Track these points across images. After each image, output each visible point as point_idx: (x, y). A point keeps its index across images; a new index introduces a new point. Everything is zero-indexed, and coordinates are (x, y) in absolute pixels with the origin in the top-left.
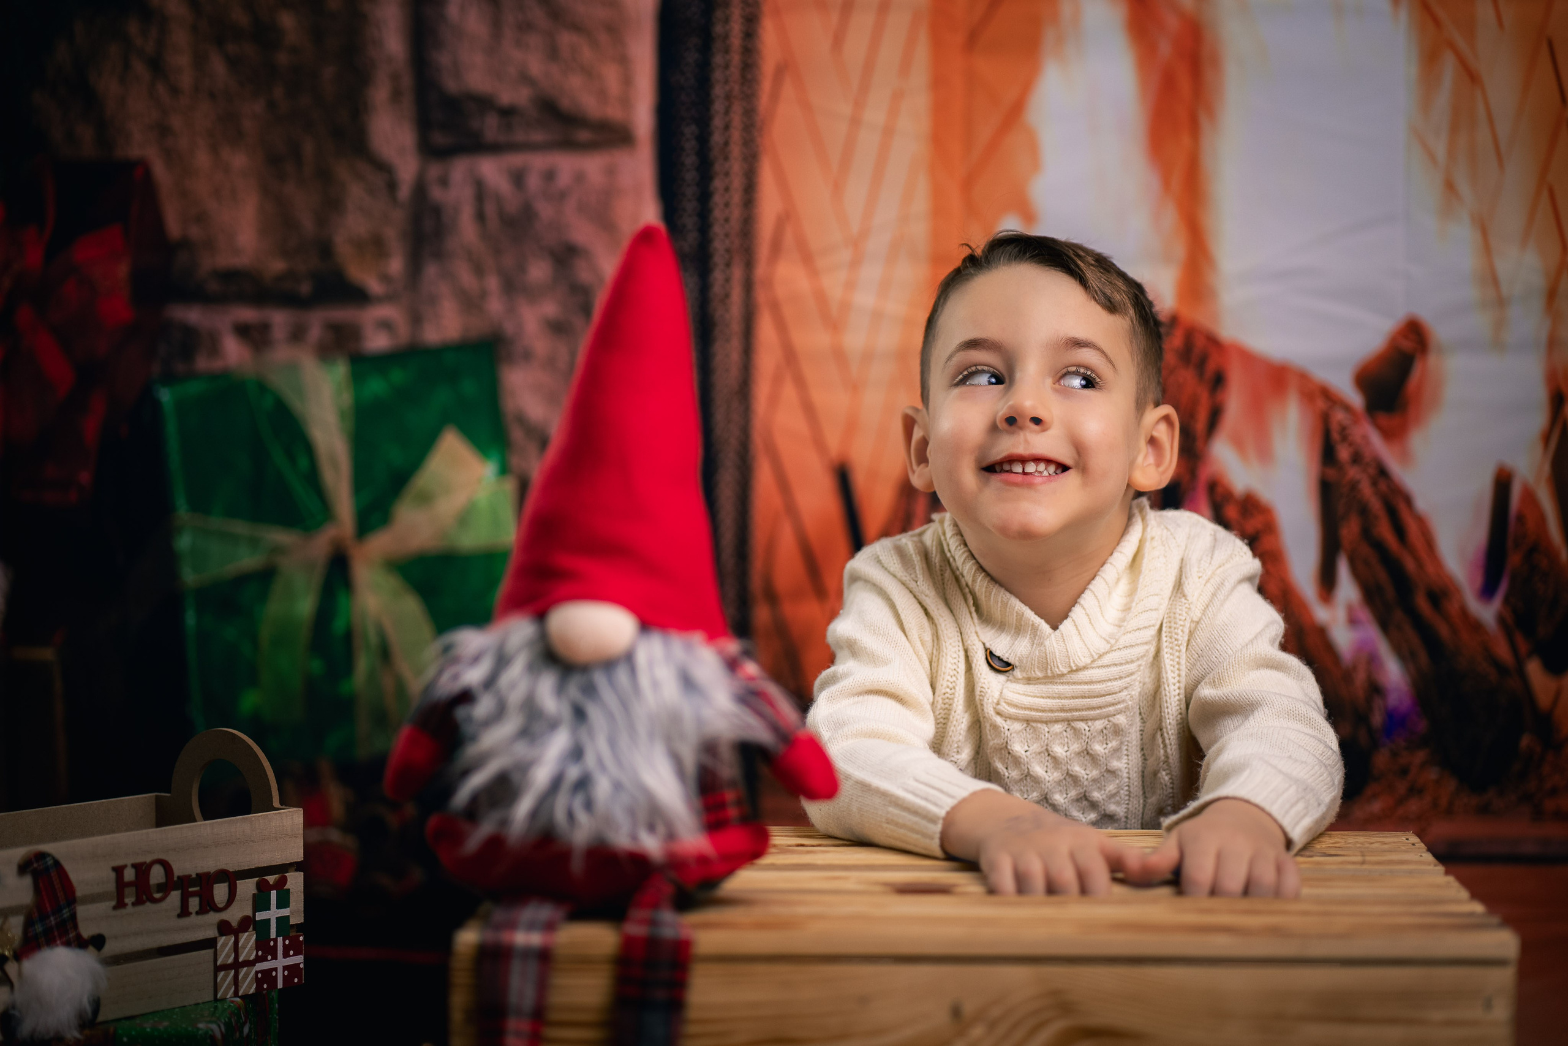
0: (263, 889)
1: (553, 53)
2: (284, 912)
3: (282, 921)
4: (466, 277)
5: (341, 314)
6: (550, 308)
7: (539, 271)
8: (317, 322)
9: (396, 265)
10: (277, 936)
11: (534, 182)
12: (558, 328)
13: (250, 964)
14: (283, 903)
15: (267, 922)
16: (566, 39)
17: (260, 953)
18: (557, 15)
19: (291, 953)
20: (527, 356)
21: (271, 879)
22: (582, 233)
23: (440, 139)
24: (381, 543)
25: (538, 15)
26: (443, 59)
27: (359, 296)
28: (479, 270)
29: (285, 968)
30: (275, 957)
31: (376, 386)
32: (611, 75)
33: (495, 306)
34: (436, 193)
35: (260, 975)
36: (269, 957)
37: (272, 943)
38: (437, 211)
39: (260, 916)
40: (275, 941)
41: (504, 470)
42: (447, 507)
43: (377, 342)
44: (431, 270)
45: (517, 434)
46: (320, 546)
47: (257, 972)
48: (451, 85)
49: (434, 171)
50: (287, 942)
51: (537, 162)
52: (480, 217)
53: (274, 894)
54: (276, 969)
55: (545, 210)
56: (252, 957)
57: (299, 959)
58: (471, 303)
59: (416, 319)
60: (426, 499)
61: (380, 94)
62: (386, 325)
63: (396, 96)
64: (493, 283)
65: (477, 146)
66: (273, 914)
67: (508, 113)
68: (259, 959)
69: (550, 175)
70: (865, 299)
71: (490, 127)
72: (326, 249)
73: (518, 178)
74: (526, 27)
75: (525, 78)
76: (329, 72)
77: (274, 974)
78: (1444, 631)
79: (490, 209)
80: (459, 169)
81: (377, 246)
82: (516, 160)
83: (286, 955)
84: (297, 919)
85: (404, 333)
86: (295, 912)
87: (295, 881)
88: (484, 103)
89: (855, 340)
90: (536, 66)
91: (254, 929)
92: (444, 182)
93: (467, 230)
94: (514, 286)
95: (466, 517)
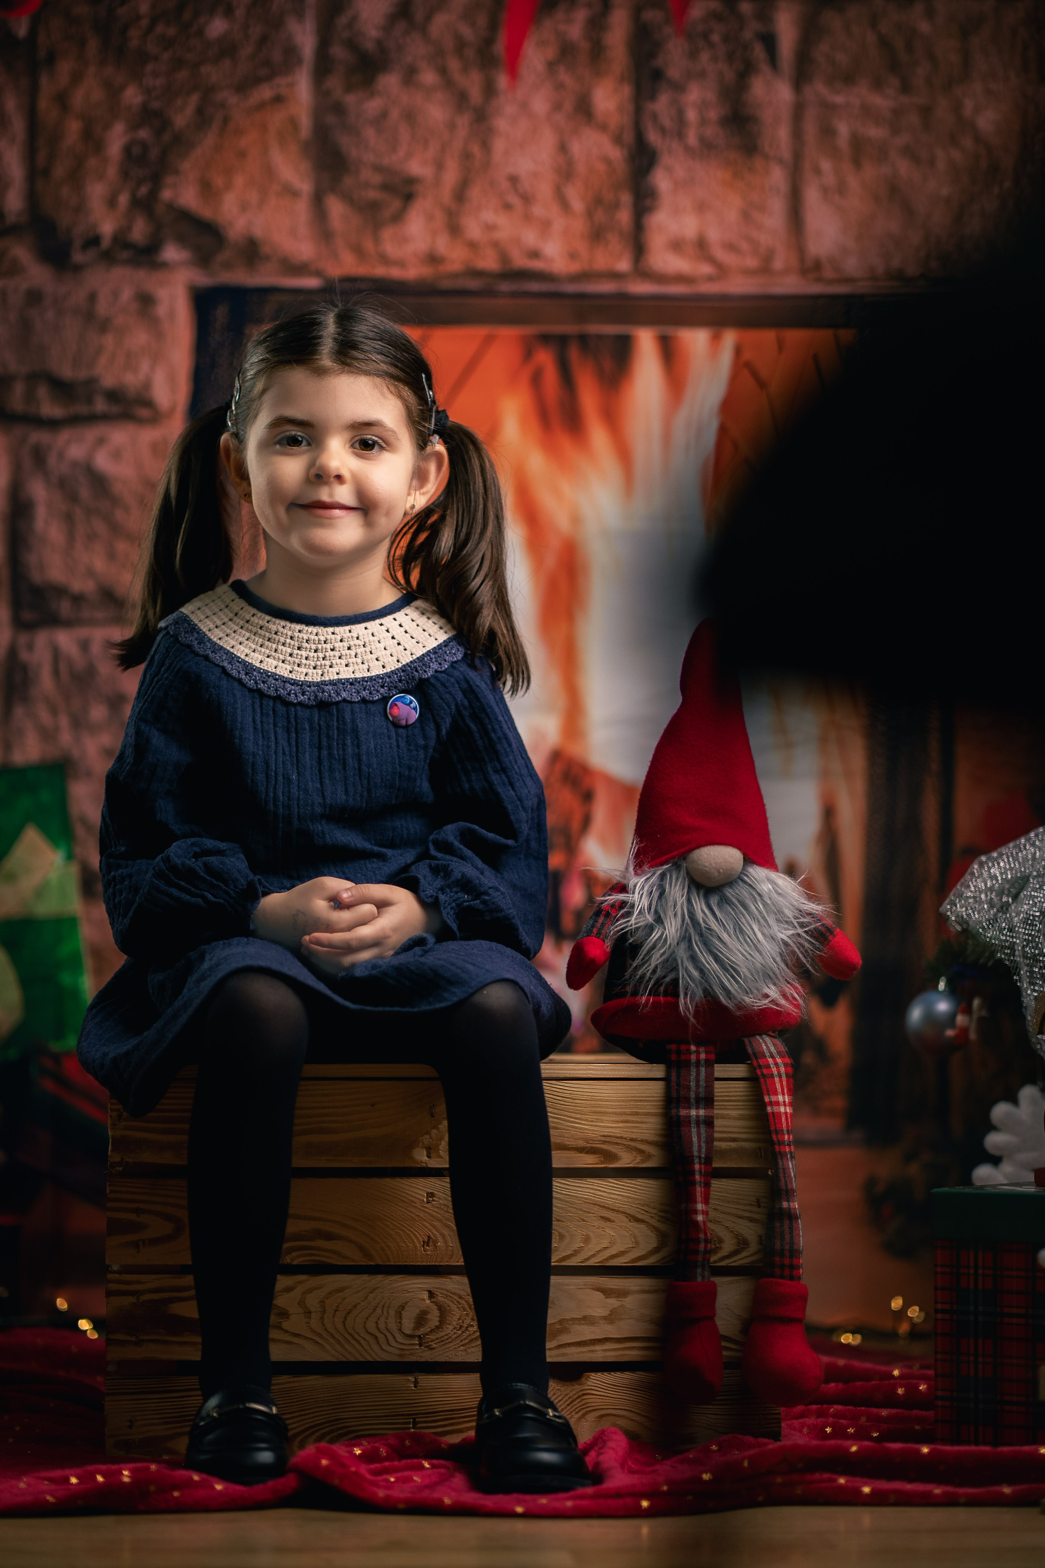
1: (111, 556)
4: (45, 716)
6: (106, 738)
7: (98, 712)
11: (97, 649)
16: (121, 546)
18: (115, 529)
20: (89, 774)
23: (27, 616)
25: (100, 526)
26: (31, 559)
28: (54, 712)
33: (66, 737)
34: (25, 655)
38: (24, 669)
41: (70, 857)
42: (28, 883)
44: (19, 711)
45: (80, 831)
48: (36, 577)
49: (23, 639)
51: (100, 634)
52: (56, 672)
55: (105, 670)
58: (48, 735)
59: (7, 746)
60: (13, 876)
64: (64, 721)
65: (53, 621)
67: (78, 599)
71: (65, 608)
73: (85, 646)
74: (91, 537)
75: (90, 573)
79: (63, 668)
80: (42, 638)
82: (83, 632)
88: (61, 591)
90: (99, 564)
92: (30, 647)
93: (46, 682)
94: (80, 723)
95: (41, 891)
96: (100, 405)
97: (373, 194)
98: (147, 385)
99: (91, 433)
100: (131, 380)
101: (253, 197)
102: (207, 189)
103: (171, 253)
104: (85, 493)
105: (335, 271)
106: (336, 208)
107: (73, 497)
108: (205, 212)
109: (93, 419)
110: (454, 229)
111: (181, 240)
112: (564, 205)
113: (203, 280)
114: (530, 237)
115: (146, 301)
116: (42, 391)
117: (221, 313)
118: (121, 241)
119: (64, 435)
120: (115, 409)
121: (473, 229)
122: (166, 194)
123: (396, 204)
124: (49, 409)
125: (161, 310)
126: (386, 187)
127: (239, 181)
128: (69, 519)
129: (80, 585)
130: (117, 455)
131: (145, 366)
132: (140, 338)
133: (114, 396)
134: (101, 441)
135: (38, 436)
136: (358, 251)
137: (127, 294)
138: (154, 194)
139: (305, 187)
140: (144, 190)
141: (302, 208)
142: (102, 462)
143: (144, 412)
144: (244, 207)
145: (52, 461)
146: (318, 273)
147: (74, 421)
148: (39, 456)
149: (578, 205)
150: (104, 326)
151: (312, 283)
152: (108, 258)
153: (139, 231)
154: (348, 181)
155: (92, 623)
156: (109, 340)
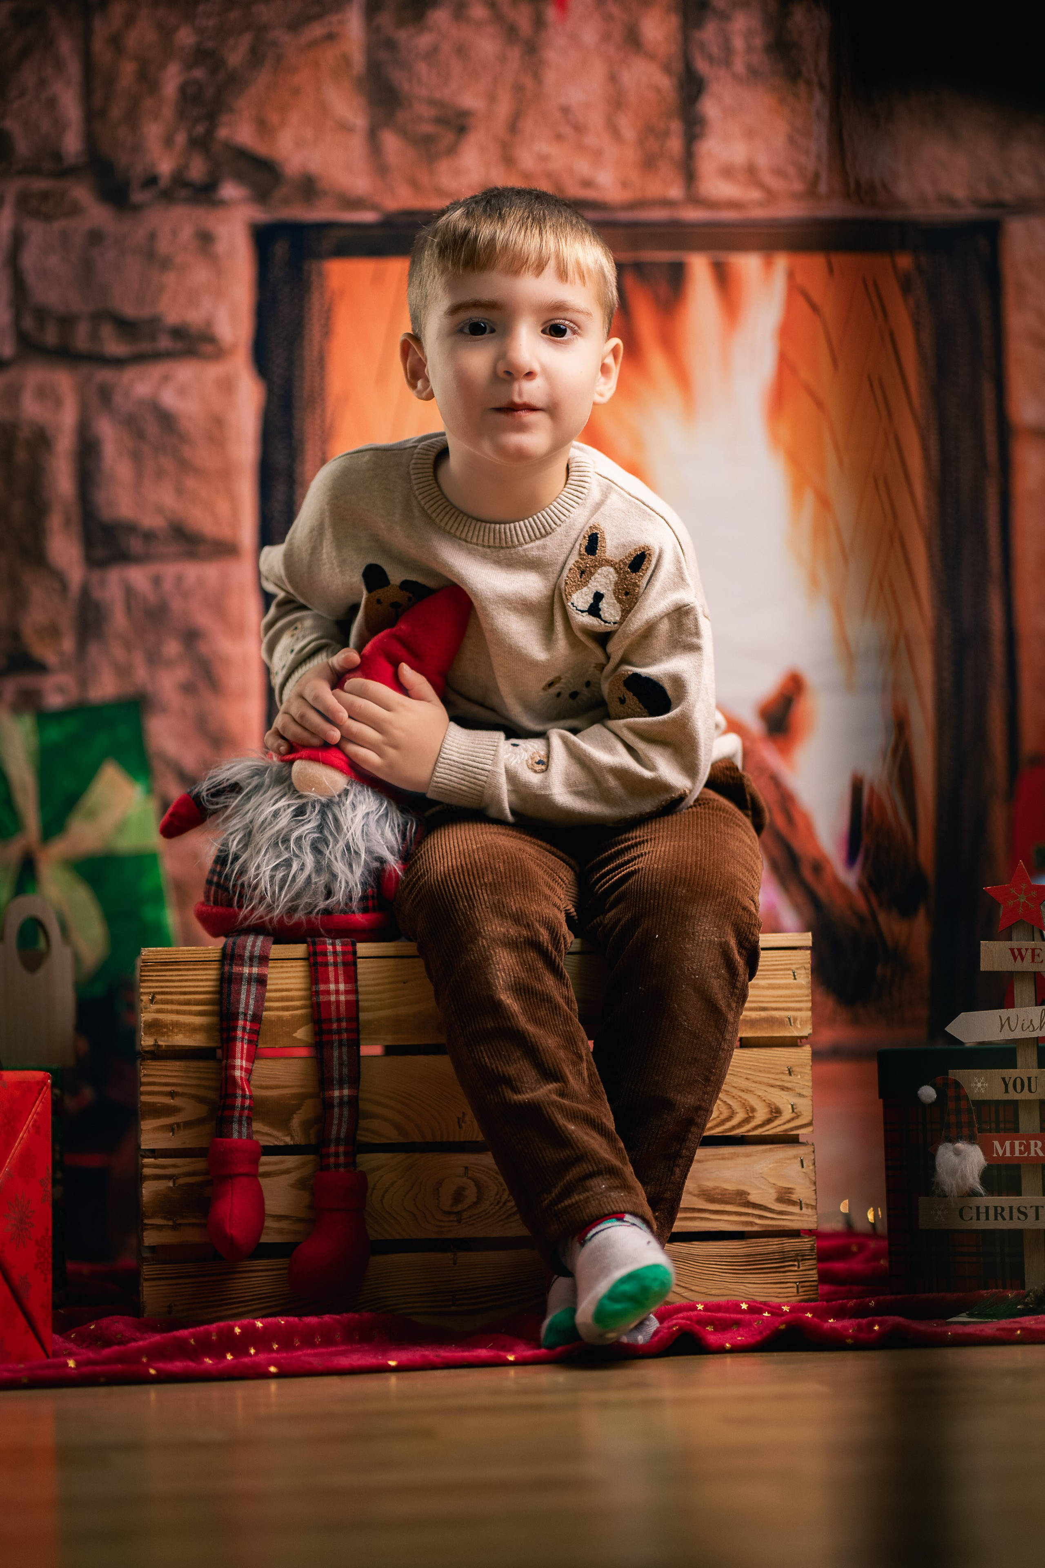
1: (180, 491)
4: (118, 652)
5: (28, 681)
6: (181, 673)
7: (172, 648)
8: (11, 687)
9: (68, 644)
11: (168, 584)
12: (188, 689)
16: (190, 481)
18: (183, 464)
20: (164, 710)
22: (203, 619)
23: (100, 552)
24: (60, 848)
25: (168, 463)
26: (101, 497)
27: (39, 668)
28: (128, 646)
31: (54, 733)
32: (223, 507)
33: (141, 674)
34: (97, 594)
38: (98, 606)
41: (149, 791)
42: (108, 820)
43: (54, 701)
44: (94, 649)
45: (158, 767)
46: (14, 851)
48: (107, 514)
49: (95, 576)
51: (170, 571)
52: (129, 609)
55: (176, 605)
58: (123, 671)
59: (83, 682)
60: (92, 814)
61: (55, 522)
62: (61, 690)
63: (67, 522)
64: (138, 657)
65: (123, 557)
67: (149, 536)
69: (179, 579)
71: (135, 545)
72: (15, 635)
73: (157, 581)
74: (160, 474)
75: (159, 510)
76: (17, 509)
78: (821, 892)
79: (136, 606)
80: (114, 576)
81: (53, 632)
82: (154, 568)
85: (74, 694)
88: (131, 528)
90: (168, 499)
92: (103, 584)
93: (119, 619)
94: (154, 659)
95: (121, 827)
96: (165, 343)
97: (427, 128)
98: (209, 323)
99: (157, 370)
100: (194, 317)
101: (309, 133)
102: (263, 127)
103: (230, 191)
104: (152, 429)
105: (392, 204)
106: (391, 142)
107: (140, 434)
108: (261, 149)
109: (157, 356)
110: (508, 160)
111: (240, 178)
112: (615, 132)
113: (261, 215)
114: (583, 167)
115: (205, 239)
116: (107, 331)
117: (281, 249)
118: (179, 180)
119: (129, 375)
120: (179, 345)
121: (527, 159)
122: (223, 133)
123: (449, 137)
124: (114, 347)
125: (221, 247)
126: (440, 121)
127: (295, 117)
128: (136, 457)
129: (151, 521)
130: (182, 391)
131: (207, 303)
132: (200, 275)
133: (179, 333)
134: (166, 379)
135: (104, 375)
136: (414, 184)
137: (187, 233)
138: (210, 132)
139: (359, 121)
140: (200, 129)
141: (357, 145)
142: (169, 399)
143: (208, 348)
144: (300, 143)
145: (118, 398)
146: (374, 207)
147: (139, 359)
148: (105, 395)
149: (629, 133)
150: (165, 264)
151: (368, 217)
152: (167, 196)
153: (197, 170)
154: (401, 116)
155: (161, 558)
156: (170, 278)
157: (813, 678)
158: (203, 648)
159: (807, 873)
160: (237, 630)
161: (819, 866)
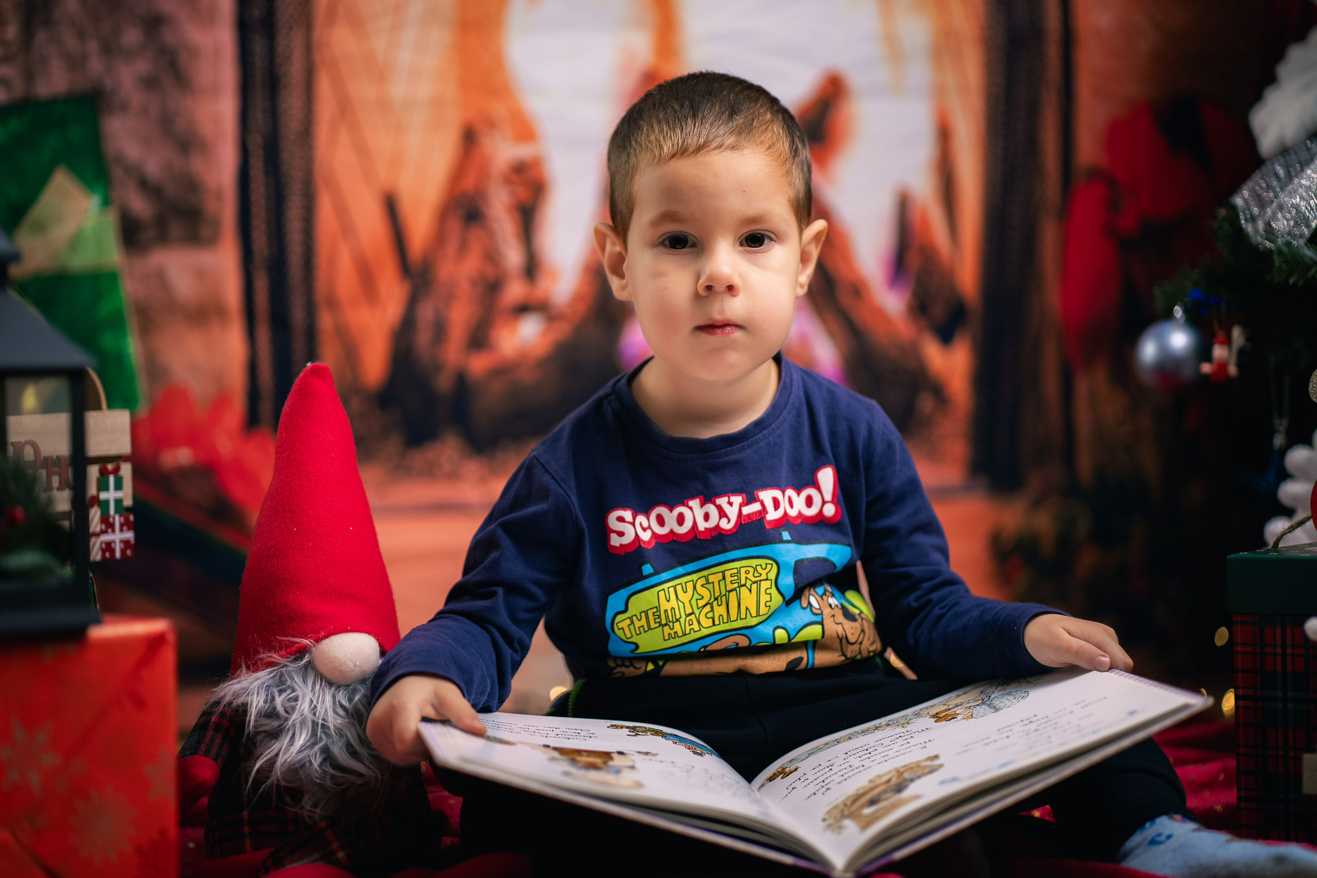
0: (104, 473)
2: (119, 494)
3: (118, 502)
4: (70, 41)
6: (142, 66)
7: (132, 36)
9: (12, 32)
10: (116, 512)
12: (150, 83)
13: (97, 535)
14: (119, 486)
15: (107, 502)
17: (104, 527)
19: (125, 528)
20: (124, 107)
21: (110, 467)
22: (168, 3)
28: (81, 36)
29: (121, 541)
30: (113, 531)
33: (96, 65)
35: (104, 546)
36: (110, 530)
37: (111, 520)
39: (103, 496)
40: (114, 518)
41: (106, 202)
42: (60, 234)
44: (41, 36)
45: (117, 173)
47: (101, 543)
50: (122, 520)
53: (112, 479)
54: (114, 542)
56: (98, 529)
57: (129, 535)
58: (76, 63)
60: (40, 228)
62: (3, 82)
64: (93, 46)
66: (110, 495)
68: (103, 532)
70: (405, 57)
77: (113, 545)
83: (121, 530)
84: (128, 502)
85: (19, 90)
86: (126, 495)
87: (126, 470)
89: (398, 90)
91: (99, 506)
94: (110, 49)
95: (75, 242)
157: (856, 80)
158: (169, 38)
159: (845, 298)
160: (208, 18)
161: (858, 290)
